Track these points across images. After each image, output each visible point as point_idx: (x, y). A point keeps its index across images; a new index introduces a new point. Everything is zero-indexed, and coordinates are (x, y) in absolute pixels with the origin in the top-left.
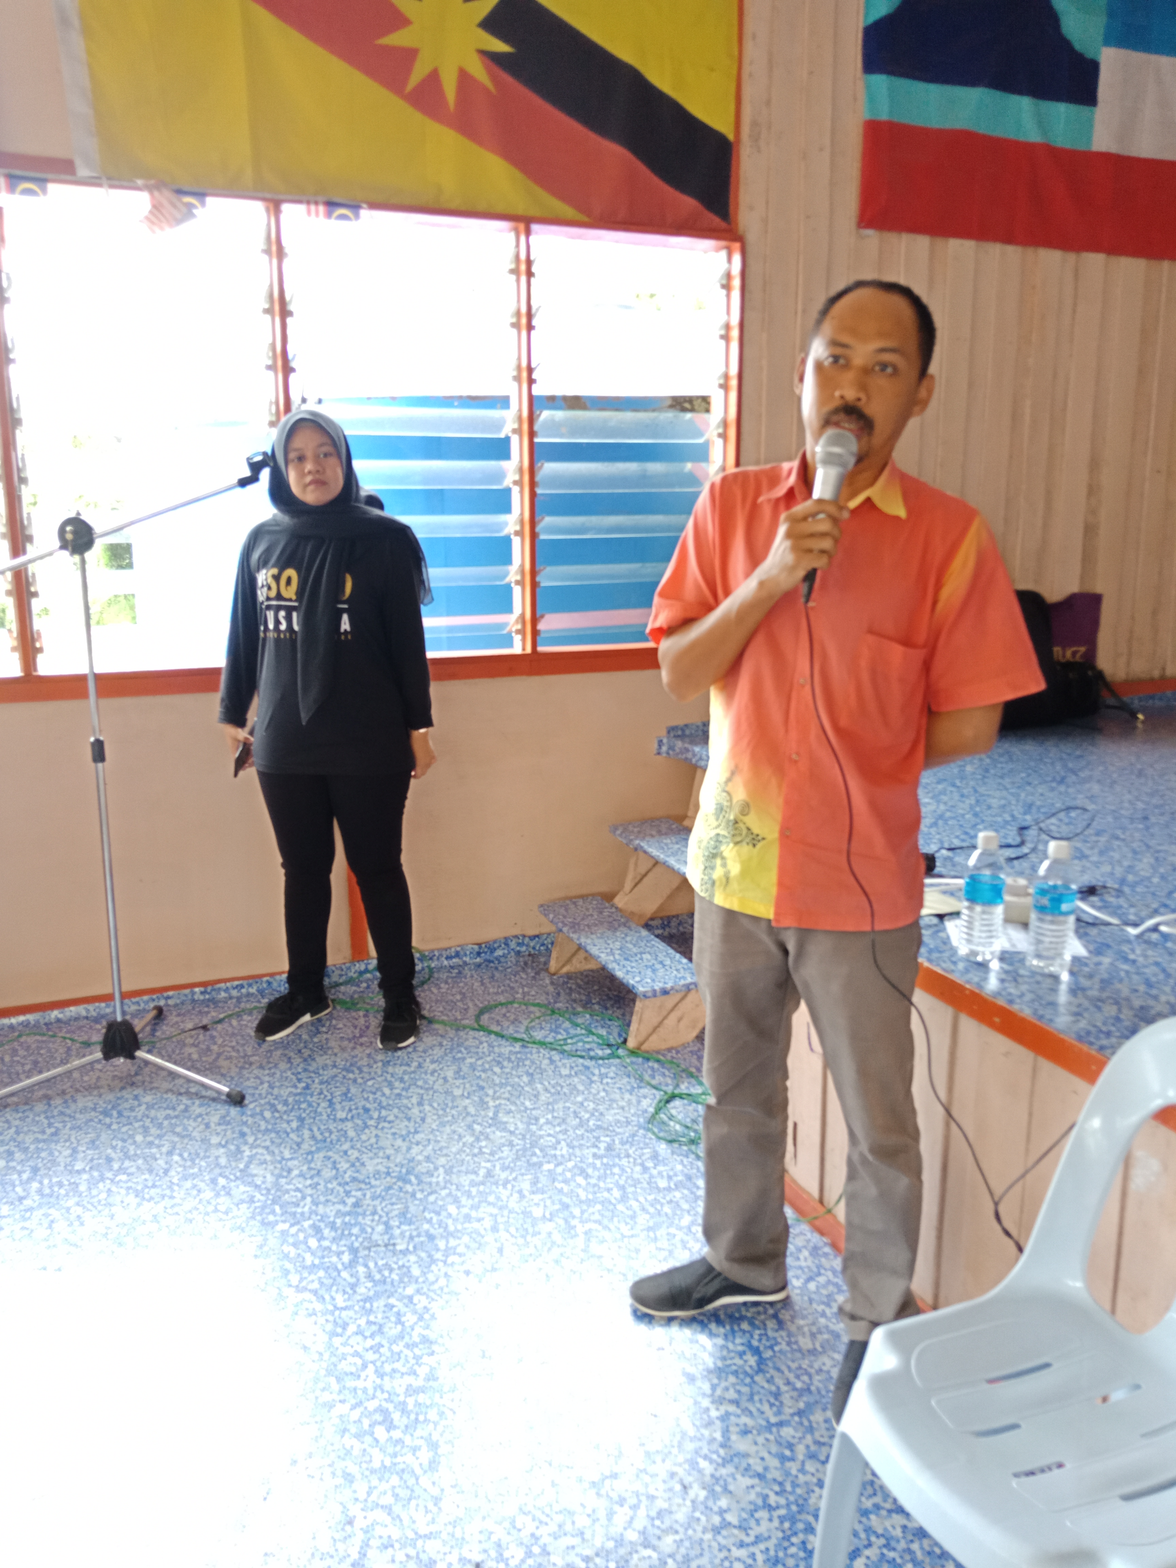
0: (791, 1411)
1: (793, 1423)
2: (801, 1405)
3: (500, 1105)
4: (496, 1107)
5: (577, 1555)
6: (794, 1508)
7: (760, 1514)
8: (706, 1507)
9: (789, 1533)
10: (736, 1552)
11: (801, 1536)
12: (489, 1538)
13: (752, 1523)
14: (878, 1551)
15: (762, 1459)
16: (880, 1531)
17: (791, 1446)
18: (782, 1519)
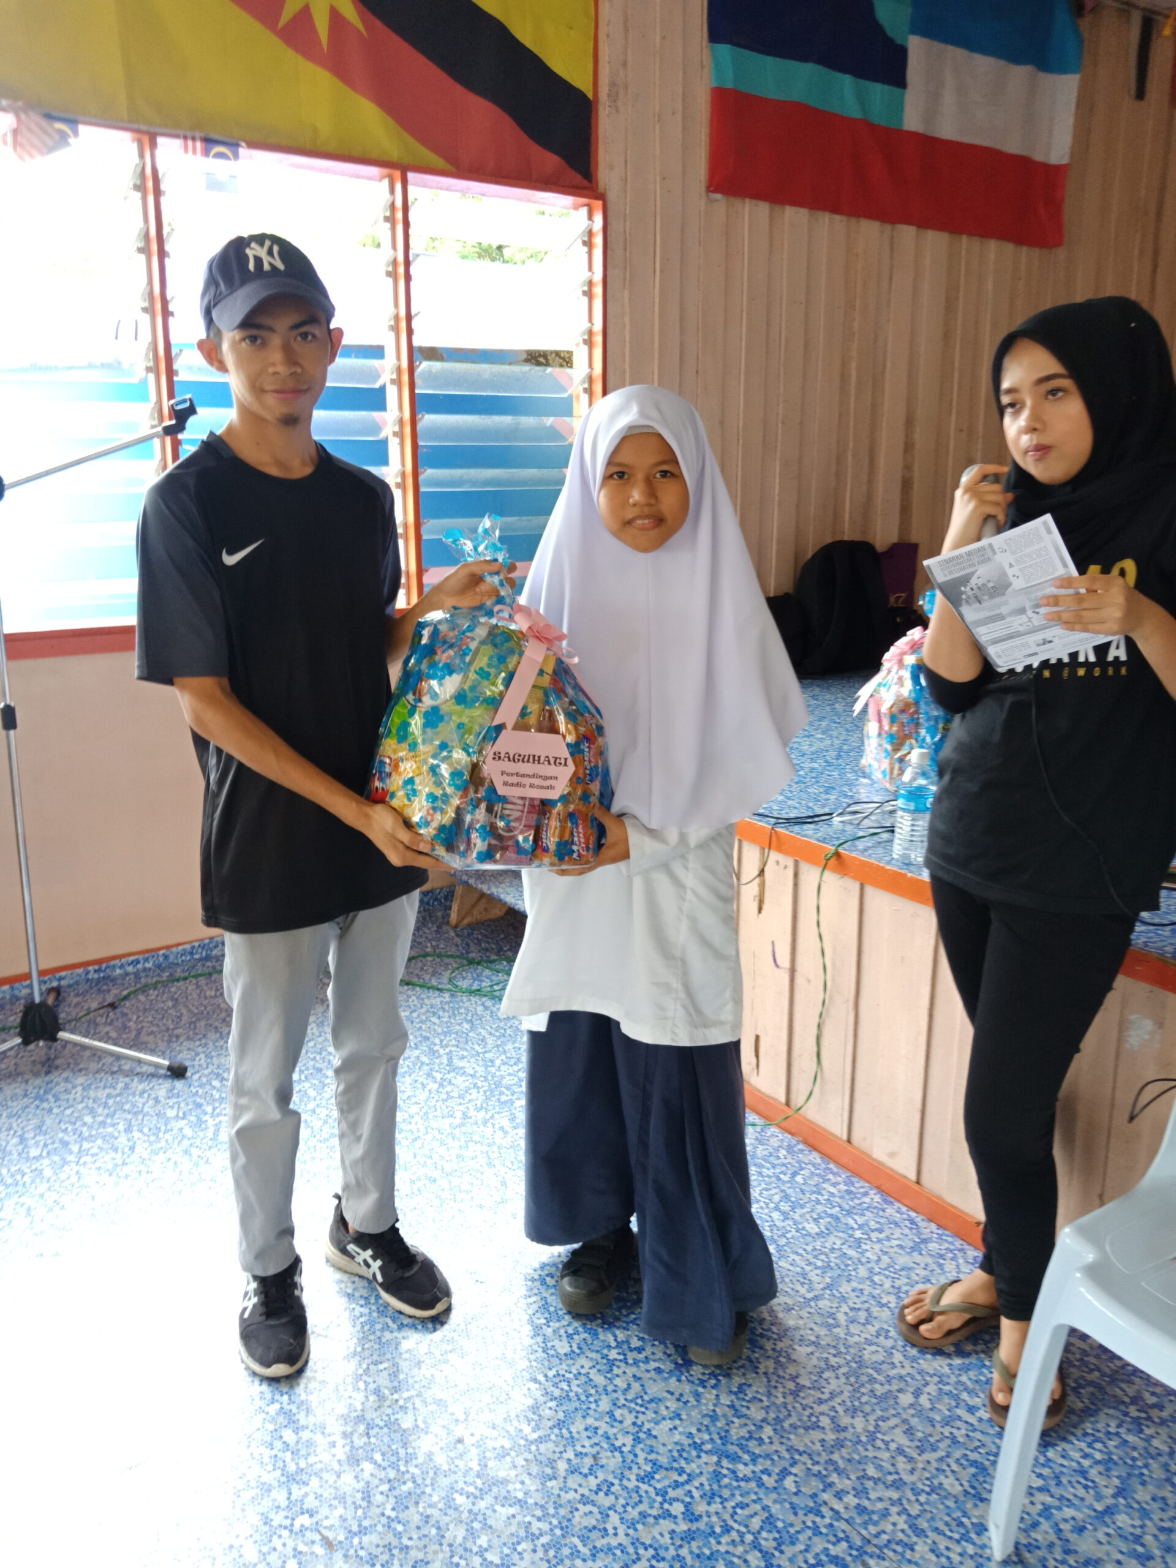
0: (821, 1286)
1: (827, 1296)
2: (828, 1280)
3: (451, 1051)
4: (447, 1054)
5: (681, 1433)
6: (854, 1365)
7: (826, 1375)
8: (779, 1376)
9: (857, 1385)
10: (818, 1409)
11: (869, 1386)
12: (596, 1433)
13: (824, 1383)
14: (935, 1387)
15: (811, 1329)
16: (932, 1372)
17: (832, 1315)
18: (847, 1376)
